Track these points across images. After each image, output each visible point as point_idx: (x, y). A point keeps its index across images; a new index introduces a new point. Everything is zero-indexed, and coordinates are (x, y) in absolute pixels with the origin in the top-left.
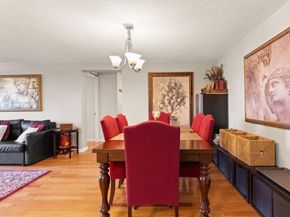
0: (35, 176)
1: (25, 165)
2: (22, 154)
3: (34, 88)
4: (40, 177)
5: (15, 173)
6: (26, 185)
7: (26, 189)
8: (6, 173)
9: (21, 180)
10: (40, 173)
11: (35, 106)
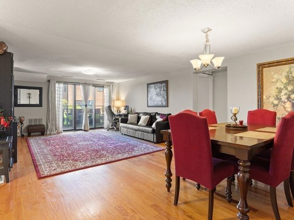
0: (155, 150)
1: (155, 143)
2: (153, 135)
3: (164, 90)
4: (157, 151)
5: (148, 146)
6: (149, 153)
7: (148, 155)
8: (144, 145)
9: (148, 150)
10: (159, 149)
11: (164, 104)
